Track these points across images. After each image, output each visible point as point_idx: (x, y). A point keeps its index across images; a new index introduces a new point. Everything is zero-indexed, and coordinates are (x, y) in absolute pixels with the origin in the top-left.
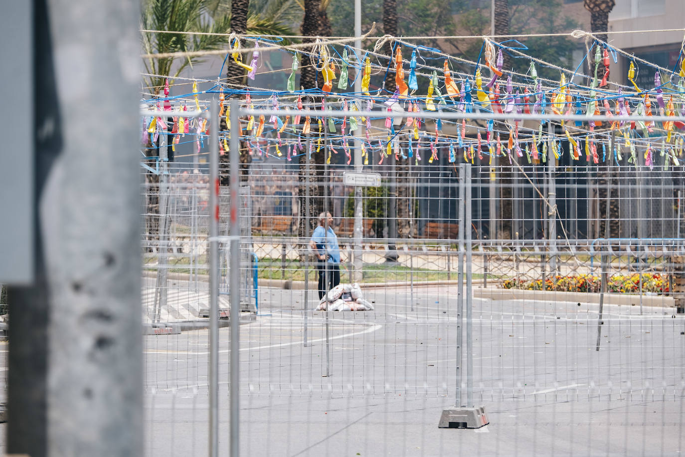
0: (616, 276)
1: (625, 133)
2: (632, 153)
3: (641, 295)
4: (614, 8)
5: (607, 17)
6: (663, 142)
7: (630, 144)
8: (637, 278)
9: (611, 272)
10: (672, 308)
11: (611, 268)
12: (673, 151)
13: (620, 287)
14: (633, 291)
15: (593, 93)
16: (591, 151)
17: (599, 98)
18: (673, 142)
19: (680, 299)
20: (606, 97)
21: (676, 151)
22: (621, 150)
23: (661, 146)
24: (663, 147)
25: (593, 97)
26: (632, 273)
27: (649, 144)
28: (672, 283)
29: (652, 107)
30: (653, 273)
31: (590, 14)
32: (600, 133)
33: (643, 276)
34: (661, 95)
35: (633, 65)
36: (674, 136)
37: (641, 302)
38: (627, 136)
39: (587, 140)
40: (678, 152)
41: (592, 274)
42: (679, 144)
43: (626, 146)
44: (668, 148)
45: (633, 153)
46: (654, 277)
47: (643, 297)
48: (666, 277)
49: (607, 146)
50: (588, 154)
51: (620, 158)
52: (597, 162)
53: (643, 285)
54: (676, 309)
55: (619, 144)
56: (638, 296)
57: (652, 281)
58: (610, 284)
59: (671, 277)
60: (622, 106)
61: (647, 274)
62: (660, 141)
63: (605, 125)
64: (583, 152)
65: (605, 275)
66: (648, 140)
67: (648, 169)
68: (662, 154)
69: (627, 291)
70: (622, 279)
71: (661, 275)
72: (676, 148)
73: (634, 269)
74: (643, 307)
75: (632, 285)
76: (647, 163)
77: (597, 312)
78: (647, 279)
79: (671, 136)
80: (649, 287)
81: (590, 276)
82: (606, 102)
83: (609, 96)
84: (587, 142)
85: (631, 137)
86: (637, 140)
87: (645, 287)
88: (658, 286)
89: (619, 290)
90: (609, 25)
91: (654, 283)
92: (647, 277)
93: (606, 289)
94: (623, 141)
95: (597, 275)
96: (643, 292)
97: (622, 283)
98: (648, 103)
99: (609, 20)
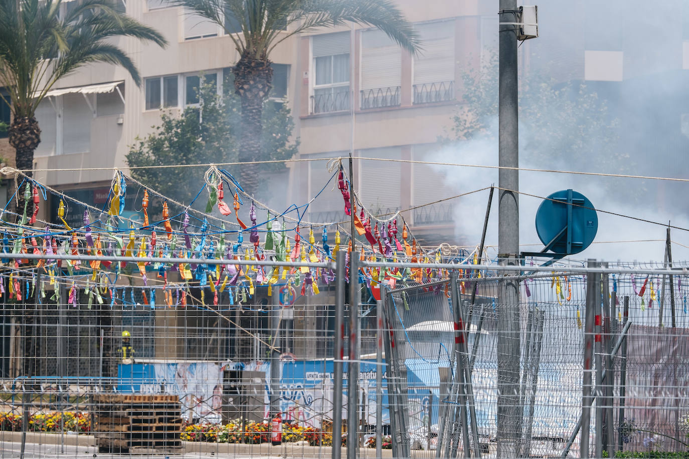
0: (38, 414)
1: (50, 271)
2: (55, 291)
3: (63, 434)
4: (40, 145)
5: (32, 154)
6: (88, 280)
7: (54, 282)
8: (58, 416)
9: (32, 411)
10: (93, 448)
11: (32, 406)
12: (97, 289)
13: (41, 426)
14: (54, 430)
15: (21, 231)
16: (15, 288)
17: (26, 235)
18: (98, 280)
19: (101, 439)
20: (33, 235)
21: (101, 290)
22: (45, 288)
23: (86, 284)
24: (88, 285)
25: (21, 234)
26: (54, 412)
27: (73, 282)
28: (93, 422)
29: (80, 246)
30: (74, 412)
31: (15, 150)
32: (24, 271)
33: (65, 414)
34: (89, 234)
35: (62, 203)
36: (98, 274)
37: (62, 441)
38: (51, 274)
39: (11, 277)
40: (104, 290)
41: (13, 412)
42: (103, 282)
43: (51, 284)
44: (92, 286)
45: (57, 290)
46: (76, 415)
47: (65, 435)
48: (87, 416)
49: (31, 283)
50: (12, 291)
51: (44, 295)
52: (20, 299)
53: (64, 424)
54: (97, 448)
55: (43, 282)
56: (61, 435)
57: (73, 420)
58: (31, 422)
59: (93, 415)
60: (48, 244)
61: (69, 413)
62: (85, 279)
63: (31, 262)
64: (7, 289)
65: (27, 414)
66: (72, 278)
67: (71, 307)
68: (87, 292)
69: (49, 430)
70: (43, 417)
71: (83, 413)
72: (101, 286)
73: (56, 407)
74: (65, 446)
75: (53, 424)
76: (71, 301)
77: (19, 451)
78: (68, 417)
79: (96, 274)
80: (70, 425)
81: (11, 414)
82: (34, 240)
83: (36, 233)
84: (11, 279)
85: (56, 274)
86: (61, 278)
87: (66, 426)
88: (80, 425)
89: (40, 429)
90: (34, 161)
91: (75, 422)
92: (68, 416)
93: (27, 428)
94: (48, 279)
95: (19, 413)
96: (65, 431)
97: (44, 421)
98: (76, 241)
99: (34, 157)
